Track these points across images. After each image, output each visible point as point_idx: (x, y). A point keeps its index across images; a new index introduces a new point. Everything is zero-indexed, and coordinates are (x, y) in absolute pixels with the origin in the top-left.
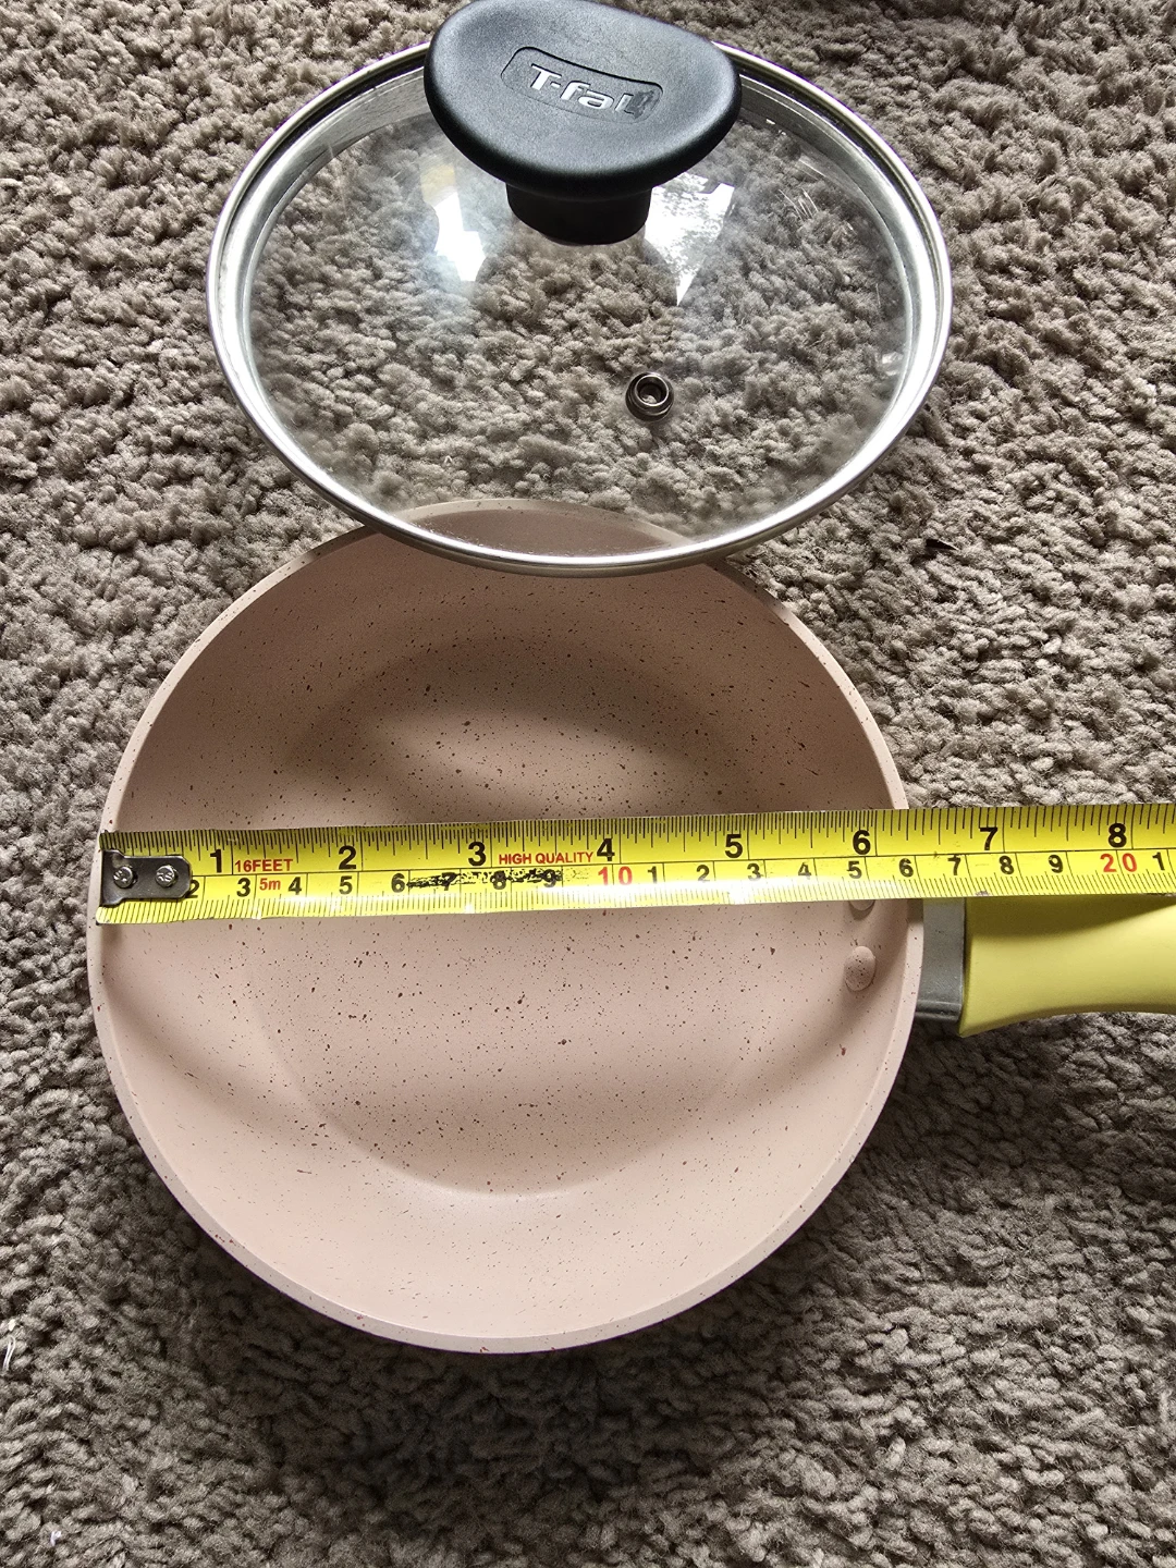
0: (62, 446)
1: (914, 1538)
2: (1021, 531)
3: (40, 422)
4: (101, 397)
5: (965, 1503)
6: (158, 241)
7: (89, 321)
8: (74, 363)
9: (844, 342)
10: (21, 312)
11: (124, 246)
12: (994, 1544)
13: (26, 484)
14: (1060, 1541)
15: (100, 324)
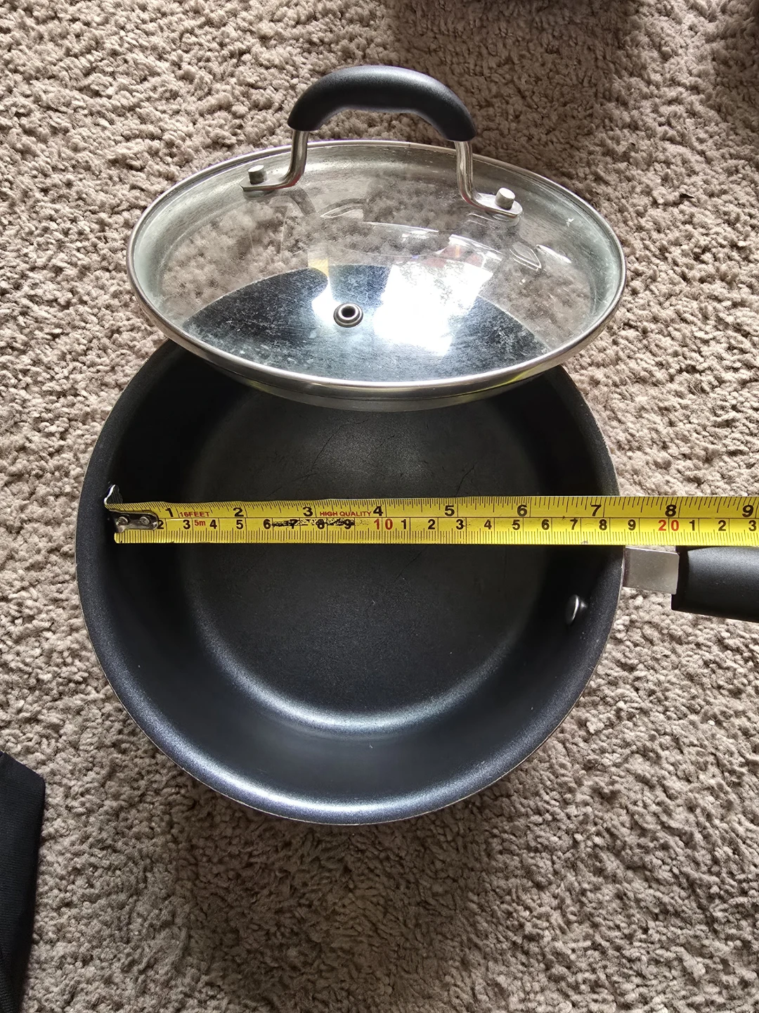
0: (248, 129)
1: (644, 637)
2: (725, 192)
3: (235, 116)
4: (267, 106)
5: (668, 621)
6: (294, 27)
7: (261, 65)
8: (252, 86)
9: (645, 97)
10: (225, 59)
11: (279, 27)
12: (679, 641)
13: (230, 147)
14: (709, 640)
15: (267, 68)
